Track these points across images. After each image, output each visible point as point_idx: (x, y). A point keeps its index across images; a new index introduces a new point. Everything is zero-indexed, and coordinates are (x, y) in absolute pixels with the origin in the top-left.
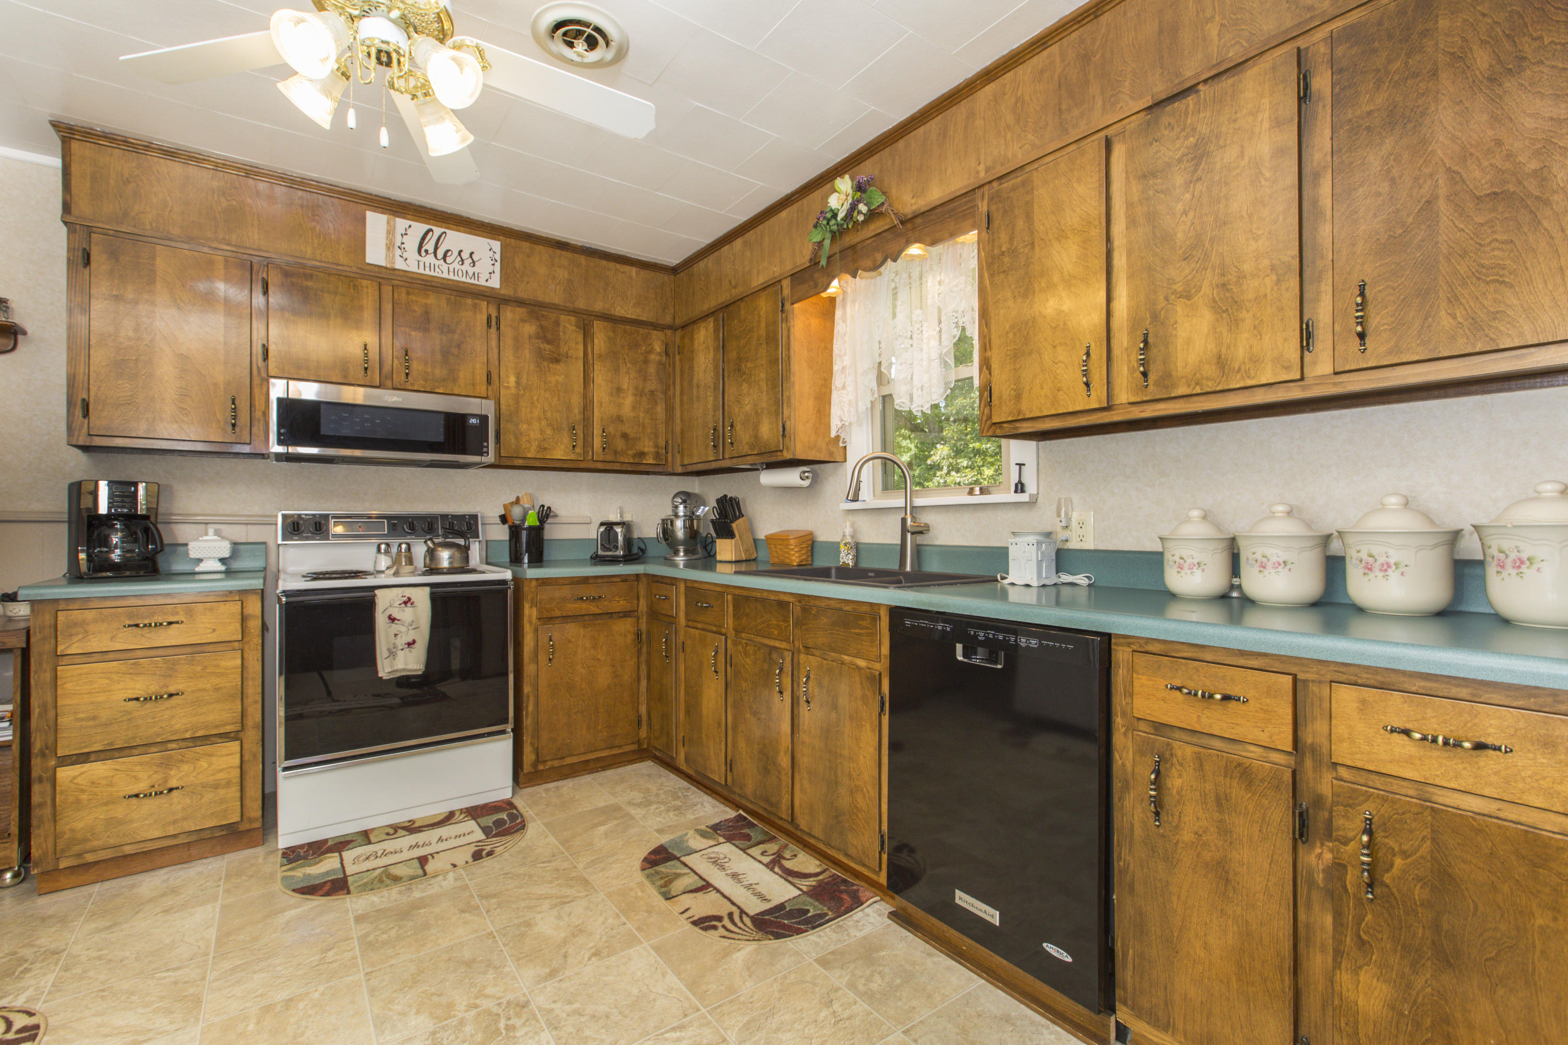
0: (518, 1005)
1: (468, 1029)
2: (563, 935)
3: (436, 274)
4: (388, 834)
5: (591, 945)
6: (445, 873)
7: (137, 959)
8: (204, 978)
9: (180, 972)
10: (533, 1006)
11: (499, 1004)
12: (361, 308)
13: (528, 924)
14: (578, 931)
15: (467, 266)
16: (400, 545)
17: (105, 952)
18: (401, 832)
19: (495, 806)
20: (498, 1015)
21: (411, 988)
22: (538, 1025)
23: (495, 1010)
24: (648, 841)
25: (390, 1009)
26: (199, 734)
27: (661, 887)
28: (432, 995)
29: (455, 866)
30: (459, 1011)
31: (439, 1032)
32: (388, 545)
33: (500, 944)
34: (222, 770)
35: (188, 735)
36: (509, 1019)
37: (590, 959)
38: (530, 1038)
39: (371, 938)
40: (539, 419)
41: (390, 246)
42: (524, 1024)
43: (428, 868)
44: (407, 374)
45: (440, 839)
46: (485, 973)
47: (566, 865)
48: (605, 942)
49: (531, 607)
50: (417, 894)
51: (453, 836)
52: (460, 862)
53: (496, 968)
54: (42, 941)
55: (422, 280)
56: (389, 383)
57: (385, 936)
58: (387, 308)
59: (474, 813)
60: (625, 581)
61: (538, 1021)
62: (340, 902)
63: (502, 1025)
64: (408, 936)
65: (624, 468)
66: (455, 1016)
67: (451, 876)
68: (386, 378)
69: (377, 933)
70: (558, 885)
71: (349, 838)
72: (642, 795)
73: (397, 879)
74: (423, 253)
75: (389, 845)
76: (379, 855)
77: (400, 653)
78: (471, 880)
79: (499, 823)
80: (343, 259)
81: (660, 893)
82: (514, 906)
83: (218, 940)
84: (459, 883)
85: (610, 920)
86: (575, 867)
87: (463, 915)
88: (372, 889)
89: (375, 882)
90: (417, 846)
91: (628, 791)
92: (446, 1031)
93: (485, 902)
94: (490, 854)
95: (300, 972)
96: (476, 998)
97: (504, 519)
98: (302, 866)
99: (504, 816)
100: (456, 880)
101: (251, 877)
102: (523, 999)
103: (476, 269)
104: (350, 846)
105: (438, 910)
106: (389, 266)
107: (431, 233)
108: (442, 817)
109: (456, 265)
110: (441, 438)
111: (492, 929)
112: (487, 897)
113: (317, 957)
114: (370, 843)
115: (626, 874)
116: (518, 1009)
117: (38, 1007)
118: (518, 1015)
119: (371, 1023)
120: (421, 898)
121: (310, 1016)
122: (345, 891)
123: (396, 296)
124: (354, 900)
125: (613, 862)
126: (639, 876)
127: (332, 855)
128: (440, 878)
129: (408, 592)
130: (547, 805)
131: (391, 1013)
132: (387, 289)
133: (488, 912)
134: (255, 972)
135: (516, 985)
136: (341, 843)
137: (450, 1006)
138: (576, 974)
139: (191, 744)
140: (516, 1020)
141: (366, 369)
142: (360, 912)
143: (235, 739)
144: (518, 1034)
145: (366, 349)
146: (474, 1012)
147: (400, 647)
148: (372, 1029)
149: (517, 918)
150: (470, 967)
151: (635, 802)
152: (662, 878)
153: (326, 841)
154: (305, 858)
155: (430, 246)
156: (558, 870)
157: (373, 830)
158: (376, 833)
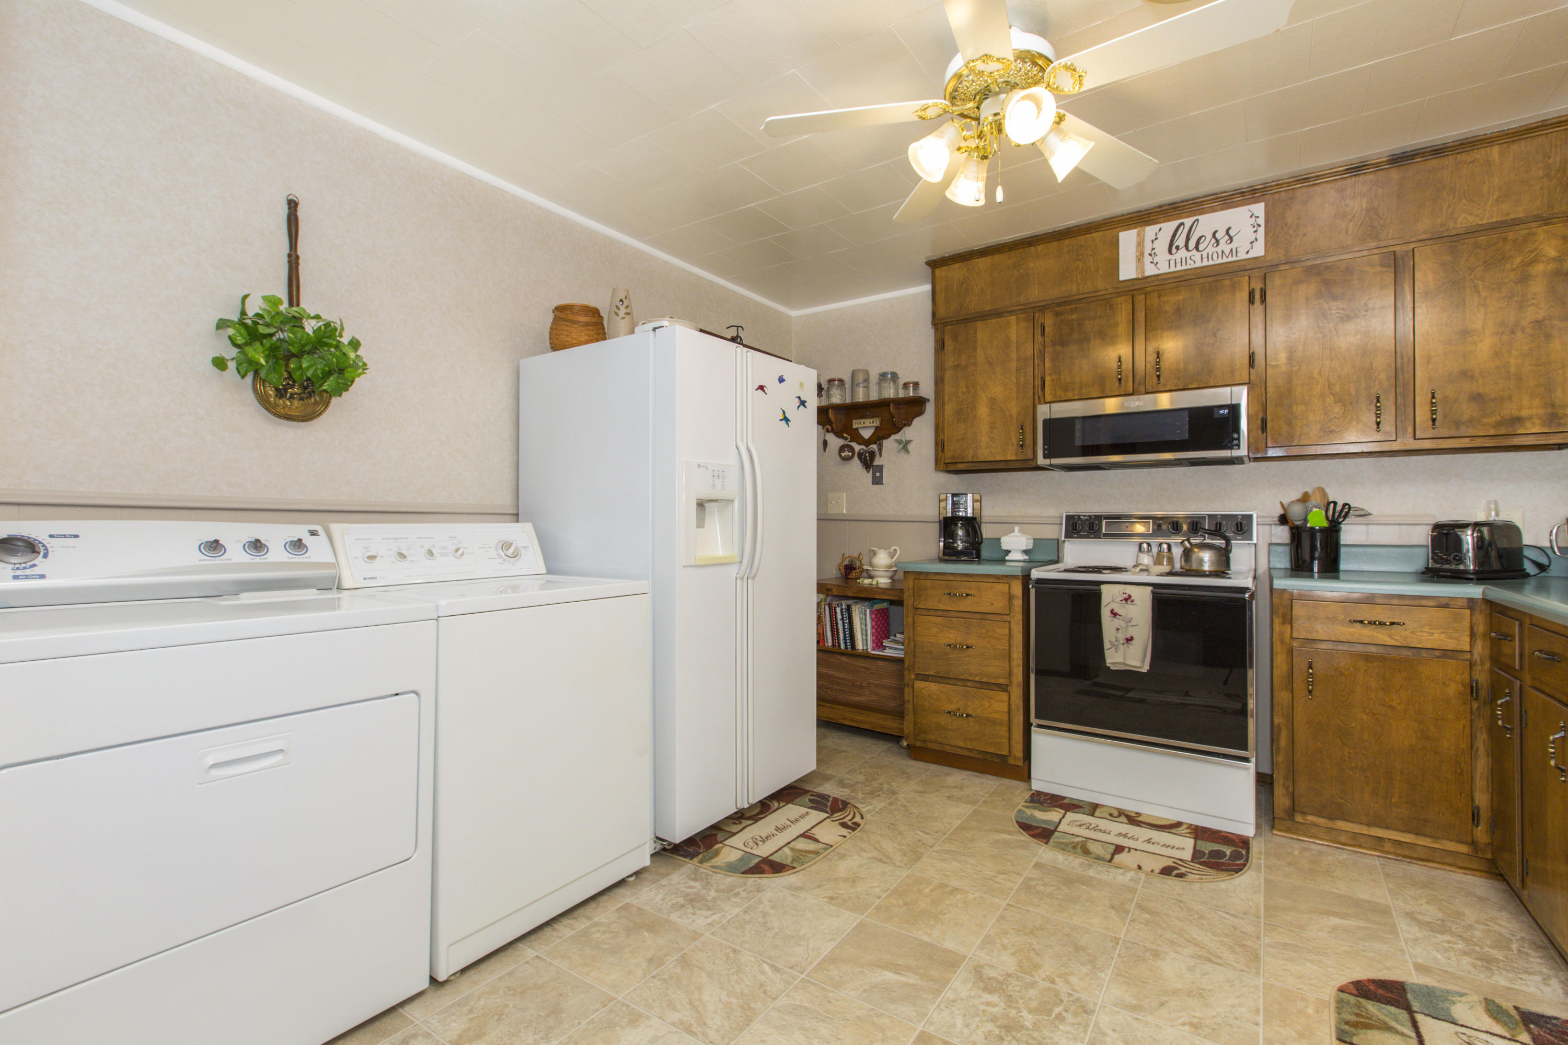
0: (1083, 1007)
1: (1032, 992)
2: (1179, 986)
3: (1188, 267)
4: (1111, 815)
5: (1197, 1014)
6: (1127, 869)
7: (917, 816)
8: (932, 847)
9: (926, 836)
10: (1093, 1018)
11: (1070, 995)
12: (1116, 325)
13: (1156, 955)
14: (1200, 994)
15: (1224, 246)
16: (1160, 545)
17: (909, 804)
18: (1123, 819)
19: (1226, 837)
20: (1062, 1001)
21: (1025, 934)
22: (1082, 1034)
23: (1063, 996)
24: (1388, 969)
25: (1000, 938)
26: (984, 680)
27: (1347, 1023)
28: (1033, 950)
29: (1140, 867)
30: (1039, 975)
31: (1013, 977)
32: (1149, 545)
33: (1117, 952)
34: (997, 712)
35: (977, 679)
36: (1066, 1011)
37: (1184, 1024)
38: (1067, 1038)
39: (1033, 883)
40: (1322, 396)
41: (1140, 258)
42: (1073, 1024)
43: (1118, 858)
44: (1158, 376)
45: (1149, 841)
46: (1083, 964)
47: (1250, 929)
48: (1215, 1023)
49: (1283, 623)
50: (1091, 873)
51: (1161, 844)
52: (1147, 867)
53: (1095, 967)
54: (894, 784)
55: (1174, 278)
56: (1142, 389)
57: (1042, 888)
58: (1141, 316)
59: (1199, 833)
60: (1446, 606)
61: (1085, 1032)
62: (1037, 846)
63: (1057, 1010)
64: (1057, 899)
65: (1478, 443)
66: (1033, 976)
67: (1130, 875)
68: (1140, 384)
69: (1040, 883)
70: (1221, 942)
71: (1081, 804)
72: (1440, 916)
73: (1086, 852)
74: (1174, 250)
75: (1104, 824)
76: (1091, 827)
77: (1121, 647)
78: (1143, 887)
79: (1219, 854)
80: (1101, 285)
81: (1337, 1028)
82: (1159, 932)
83: (957, 829)
84: (1131, 884)
85: (1243, 1010)
86: (1258, 938)
87: (1110, 910)
88: (1063, 850)
89: (1070, 846)
90: (1125, 836)
91: (1423, 901)
92: (1018, 981)
93: (1137, 912)
94: (1181, 876)
95: (975, 876)
96: (1059, 976)
97: (1283, 520)
98: (1035, 808)
99: (1228, 851)
100: (1131, 880)
101: (1004, 800)
102: (1091, 1006)
103: (1233, 245)
104: (1077, 810)
105: (1095, 894)
106: (1140, 276)
107: (1182, 227)
108: (1167, 823)
109: (1211, 250)
110: (1186, 436)
111: (1122, 936)
112: (1141, 907)
113: (992, 874)
114: (1092, 815)
115: (1314, 982)
116: (1080, 1010)
117: (868, 817)
118: (1075, 1014)
119: (982, 937)
120: (1092, 878)
121: (957, 906)
122: (1045, 841)
123: (1148, 303)
124: (1047, 850)
125: (1310, 961)
126: (1328, 993)
127: (1060, 810)
128: (1122, 871)
129: (1130, 590)
130: (1290, 864)
131: (998, 941)
132: (1140, 298)
133: (1133, 921)
134: (955, 860)
135: (1097, 992)
136: (1074, 805)
137: (1037, 967)
138: (1156, 1026)
139: (980, 686)
140: (1070, 1016)
141: (1120, 380)
142: (1043, 861)
143: (1006, 691)
144: (1061, 1027)
145: (1120, 361)
146: (1047, 984)
147: (1122, 642)
148: (979, 941)
149: (1152, 943)
150: (1076, 952)
151: (1420, 917)
152: (1357, 1015)
153: (1065, 798)
154: (1041, 803)
155: (1180, 242)
156: (1235, 929)
157: (1103, 806)
158: (1104, 809)
